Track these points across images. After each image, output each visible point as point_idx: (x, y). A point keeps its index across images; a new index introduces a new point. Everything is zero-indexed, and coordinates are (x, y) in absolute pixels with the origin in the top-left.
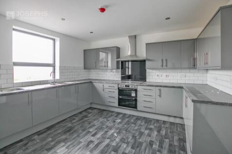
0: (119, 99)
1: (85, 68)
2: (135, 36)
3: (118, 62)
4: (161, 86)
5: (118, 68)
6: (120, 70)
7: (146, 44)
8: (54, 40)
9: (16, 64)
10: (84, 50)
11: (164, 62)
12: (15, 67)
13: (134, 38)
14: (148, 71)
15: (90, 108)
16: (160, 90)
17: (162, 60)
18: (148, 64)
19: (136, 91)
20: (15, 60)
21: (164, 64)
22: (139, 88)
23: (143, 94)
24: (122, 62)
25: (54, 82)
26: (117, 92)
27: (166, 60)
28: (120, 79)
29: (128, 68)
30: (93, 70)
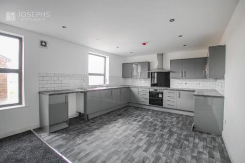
0: (150, 99)
1: (123, 77)
2: (162, 54)
3: (149, 73)
4: (180, 90)
5: (149, 77)
6: (150, 79)
7: (171, 60)
8: (105, 57)
9: (90, 74)
10: (123, 64)
11: (183, 73)
12: (90, 76)
13: (161, 56)
14: (171, 79)
15: (128, 106)
16: (180, 93)
17: (182, 72)
18: (171, 75)
19: (162, 93)
20: (90, 72)
21: (183, 75)
22: (165, 92)
23: (168, 96)
24: (152, 73)
25: (107, 86)
26: (148, 94)
27: (185, 72)
28: (150, 86)
29: (154, 77)
30: (129, 79)
